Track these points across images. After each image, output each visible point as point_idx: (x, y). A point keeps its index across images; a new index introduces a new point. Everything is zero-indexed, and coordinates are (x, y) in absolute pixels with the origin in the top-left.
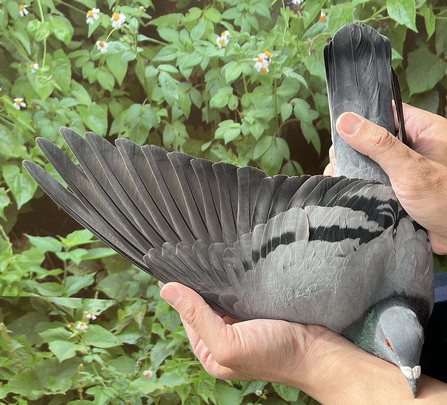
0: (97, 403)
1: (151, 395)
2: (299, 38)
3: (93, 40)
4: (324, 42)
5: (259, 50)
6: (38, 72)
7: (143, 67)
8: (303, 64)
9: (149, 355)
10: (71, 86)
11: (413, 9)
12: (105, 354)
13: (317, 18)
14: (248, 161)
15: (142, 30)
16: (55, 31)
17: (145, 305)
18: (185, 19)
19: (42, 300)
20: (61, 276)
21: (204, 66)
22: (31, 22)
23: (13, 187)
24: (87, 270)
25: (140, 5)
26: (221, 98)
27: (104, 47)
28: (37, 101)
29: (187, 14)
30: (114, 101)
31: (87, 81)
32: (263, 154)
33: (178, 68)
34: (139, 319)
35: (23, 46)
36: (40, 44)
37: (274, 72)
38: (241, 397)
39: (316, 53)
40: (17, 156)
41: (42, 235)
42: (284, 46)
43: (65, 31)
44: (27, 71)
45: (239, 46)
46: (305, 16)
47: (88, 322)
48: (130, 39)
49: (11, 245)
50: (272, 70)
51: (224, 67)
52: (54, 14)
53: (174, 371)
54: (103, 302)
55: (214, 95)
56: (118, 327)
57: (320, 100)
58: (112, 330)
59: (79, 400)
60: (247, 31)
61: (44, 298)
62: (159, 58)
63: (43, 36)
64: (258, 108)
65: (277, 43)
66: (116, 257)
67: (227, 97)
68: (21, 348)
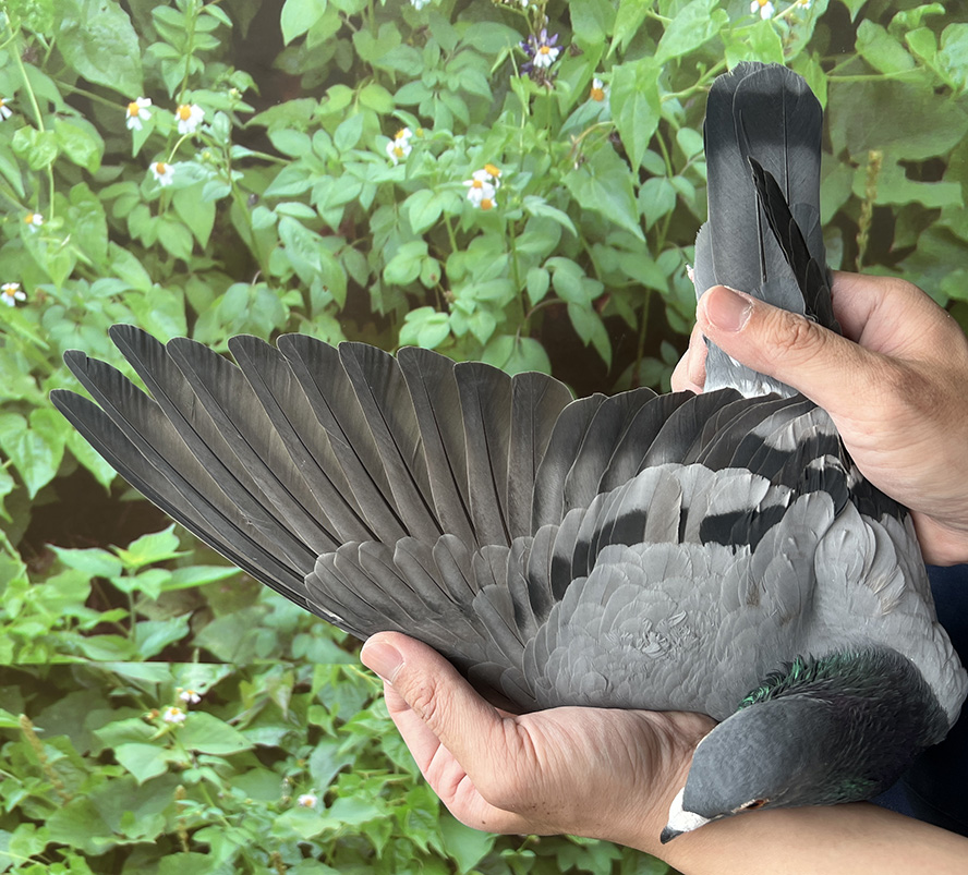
0: (216, 857)
1: (318, 840)
2: (553, 135)
3: (141, 163)
4: (604, 140)
5: (473, 163)
6: (42, 231)
7: (246, 210)
8: (565, 187)
9: (307, 766)
10: (108, 255)
12: (222, 767)
13: (587, 93)
15: (237, 137)
16: (68, 148)
17: (290, 673)
18: (321, 110)
19: (94, 669)
20: (126, 622)
21: (366, 202)
22: (18, 133)
23: (17, 456)
24: (174, 609)
25: (229, 85)
26: (405, 264)
27: (165, 174)
28: (47, 288)
29: (323, 99)
30: (194, 278)
31: (138, 243)
33: (314, 208)
34: (282, 698)
35: (8, 181)
36: (42, 174)
37: (508, 207)
38: (489, 840)
39: (589, 165)
40: (18, 396)
41: (82, 546)
42: (524, 153)
43: (87, 147)
44: (21, 229)
45: (432, 158)
46: (561, 89)
47: (185, 707)
48: (217, 156)
49: (23, 567)
50: (503, 203)
51: (407, 202)
52: (62, 114)
53: (356, 795)
54: (211, 670)
55: (390, 260)
56: (243, 715)
57: (604, 258)
58: (232, 720)
59: (181, 854)
60: (445, 128)
61: (99, 665)
62: (276, 190)
63: (44, 159)
64: (480, 280)
65: (510, 149)
66: (226, 582)
67: (417, 263)
68: (64, 759)
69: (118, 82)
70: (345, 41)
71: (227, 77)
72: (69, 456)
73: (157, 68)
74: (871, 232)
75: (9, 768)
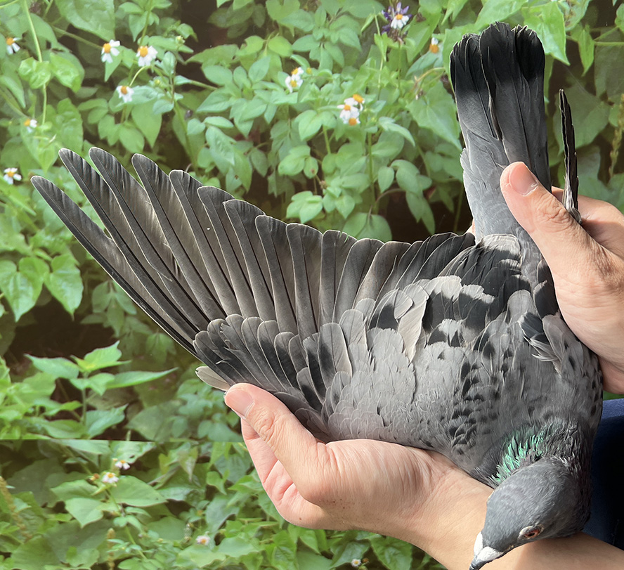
2: (402, 76)
3: (111, 85)
4: (437, 80)
5: (345, 93)
6: (36, 132)
7: (183, 121)
8: (408, 112)
9: (204, 515)
10: (83, 150)
11: (562, 32)
12: (143, 516)
13: (427, 48)
15: (180, 69)
16: (59, 74)
17: (195, 448)
18: (241, 53)
19: (54, 443)
20: (79, 411)
21: (268, 118)
22: (23, 62)
23: (9, 292)
24: (115, 402)
25: (176, 34)
26: (293, 161)
27: (127, 94)
28: (36, 172)
29: (243, 45)
31: (105, 141)
33: (232, 121)
34: (189, 467)
35: (14, 96)
36: (38, 92)
37: (367, 124)
38: (332, 569)
39: (426, 97)
40: (11, 248)
41: (51, 356)
42: (381, 88)
43: (72, 73)
44: (21, 130)
45: (317, 88)
46: (409, 45)
47: (118, 472)
48: (164, 82)
49: (7, 370)
50: (364, 121)
51: (297, 119)
52: (56, 50)
53: (238, 536)
54: (139, 445)
55: (283, 158)
56: (160, 478)
57: (433, 162)
58: (152, 482)
60: (327, 68)
61: (57, 441)
62: (205, 108)
63: (43, 80)
64: (345, 174)
65: (371, 84)
66: (153, 383)
67: (304, 159)
68: (28, 509)
69: (97, 29)
70: (260, 6)
71: (175, 27)
72: (45, 292)
73: (125, 20)
74: (621, 150)
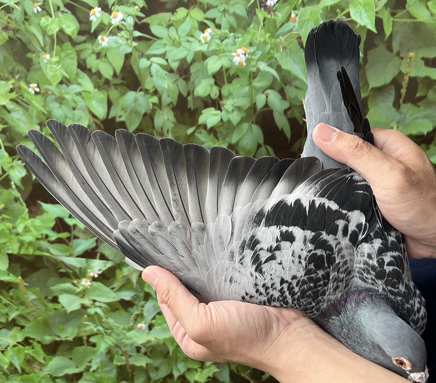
0: (98, 349)
1: (144, 345)
2: (273, 36)
3: (95, 35)
4: (294, 40)
5: (237, 46)
6: (49, 62)
7: (138, 59)
8: (276, 59)
9: (142, 311)
10: (77, 75)
11: (373, 12)
12: (105, 308)
13: (288, 18)
14: (227, 145)
15: (137, 27)
16: (64, 27)
18: (173, 18)
19: (53, 259)
20: (69, 239)
21: (189, 59)
22: (43, 18)
25: (135, 4)
26: (204, 88)
27: (104, 41)
28: (49, 87)
29: (175, 13)
30: (113, 87)
31: (90, 70)
32: (241, 139)
33: (167, 60)
34: (134, 279)
35: (37, 39)
36: (51, 37)
37: (250, 66)
39: (287, 50)
42: (260, 43)
43: (72, 27)
44: (41, 60)
45: (219, 42)
46: (278, 16)
47: (91, 279)
48: (127, 34)
49: (27, 210)
50: (248, 64)
51: (207, 61)
52: (63, 12)
53: (163, 325)
54: (104, 263)
55: (197, 85)
56: (116, 285)
57: (290, 92)
58: (111, 287)
59: (83, 347)
60: (226, 29)
61: (55, 257)
62: (151, 51)
63: (53, 30)
64: (236, 97)
65: (253, 40)
67: (209, 88)
68: (36, 299)
71: (134, 1)
74: (407, 88)
75: (12, 301)
